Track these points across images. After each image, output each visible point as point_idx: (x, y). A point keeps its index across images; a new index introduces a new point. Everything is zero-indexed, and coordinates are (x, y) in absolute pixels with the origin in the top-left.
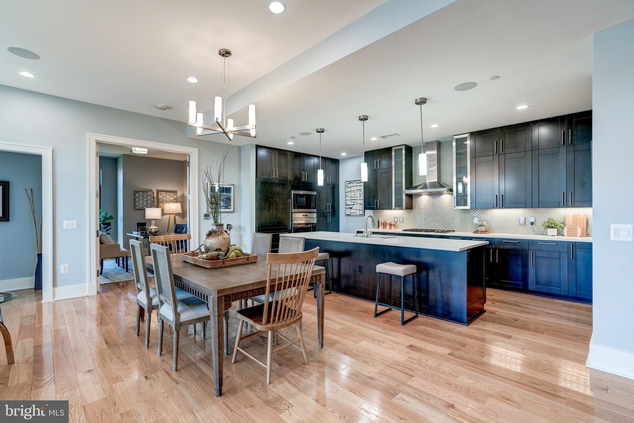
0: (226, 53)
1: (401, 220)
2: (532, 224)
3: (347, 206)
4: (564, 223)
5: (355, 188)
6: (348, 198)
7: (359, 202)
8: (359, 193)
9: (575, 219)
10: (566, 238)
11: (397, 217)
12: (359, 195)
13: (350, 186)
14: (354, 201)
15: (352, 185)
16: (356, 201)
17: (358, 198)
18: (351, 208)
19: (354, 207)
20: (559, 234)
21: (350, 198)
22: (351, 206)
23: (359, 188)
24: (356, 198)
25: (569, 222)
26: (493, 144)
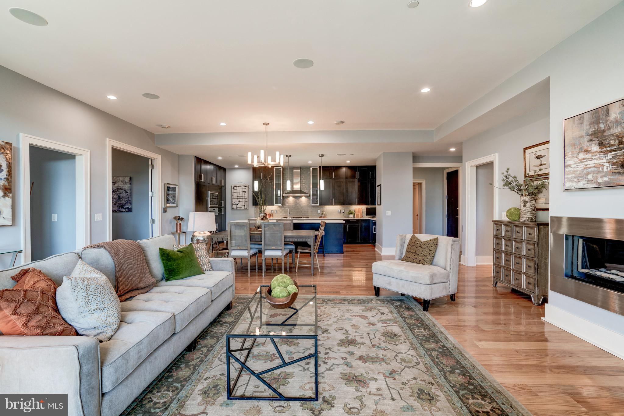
0: (267, 124)
1: (276, 212)
2: (343, 212)
3: (233, 203)
4: (355, 212)
5: (241, 190)
6: (234, 197)
7: (244, 200)
8: (244, 194)
9: (359, 209)
10: (356, 218)
11: (273, 211)
12: (244, 196)
13: (236, 188)
14: (240, 199)
15: (238, 188)
16: (242, 199)
17: (244, 197)
18: (237, 204)
19: (240, 203)
20: (354, 217)
21: (236, 197)
22: (238, 203)
23: (244, 190)
24: (242, 198)
25: (357, 211)
26: (330, 174)
